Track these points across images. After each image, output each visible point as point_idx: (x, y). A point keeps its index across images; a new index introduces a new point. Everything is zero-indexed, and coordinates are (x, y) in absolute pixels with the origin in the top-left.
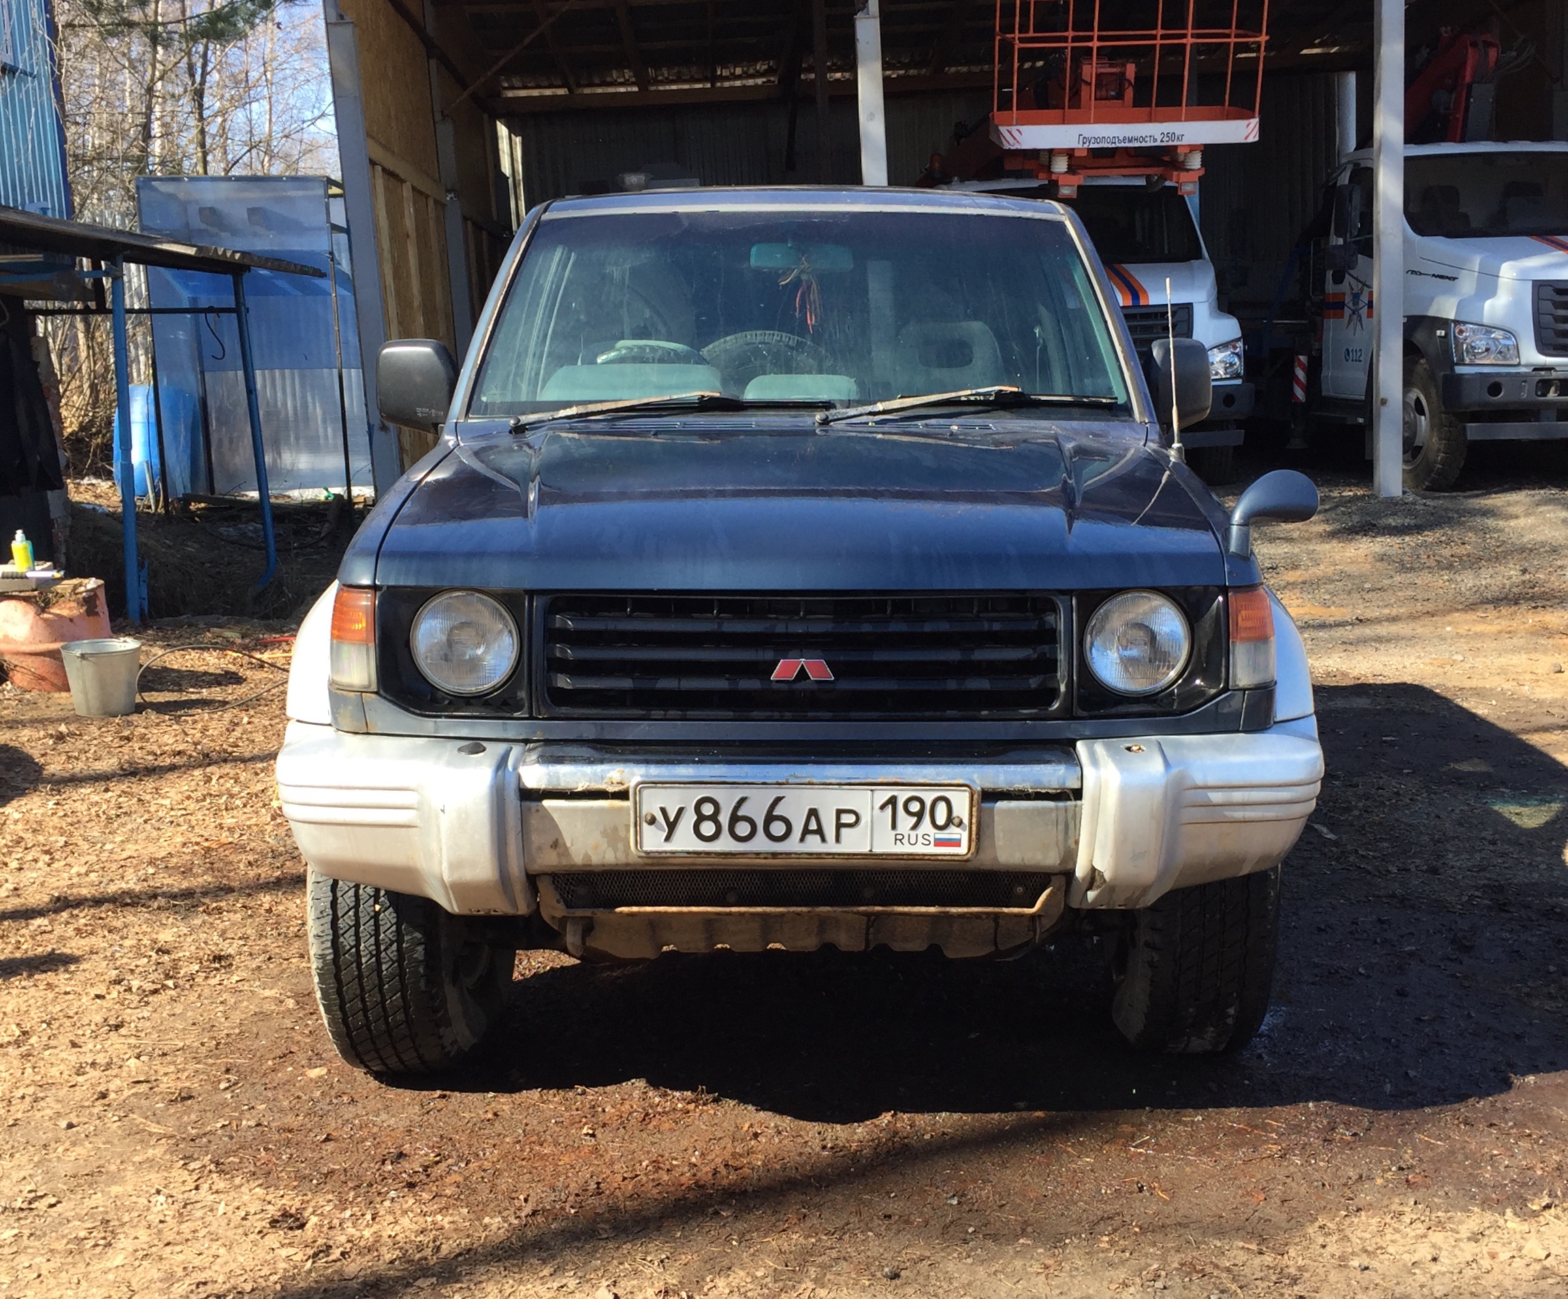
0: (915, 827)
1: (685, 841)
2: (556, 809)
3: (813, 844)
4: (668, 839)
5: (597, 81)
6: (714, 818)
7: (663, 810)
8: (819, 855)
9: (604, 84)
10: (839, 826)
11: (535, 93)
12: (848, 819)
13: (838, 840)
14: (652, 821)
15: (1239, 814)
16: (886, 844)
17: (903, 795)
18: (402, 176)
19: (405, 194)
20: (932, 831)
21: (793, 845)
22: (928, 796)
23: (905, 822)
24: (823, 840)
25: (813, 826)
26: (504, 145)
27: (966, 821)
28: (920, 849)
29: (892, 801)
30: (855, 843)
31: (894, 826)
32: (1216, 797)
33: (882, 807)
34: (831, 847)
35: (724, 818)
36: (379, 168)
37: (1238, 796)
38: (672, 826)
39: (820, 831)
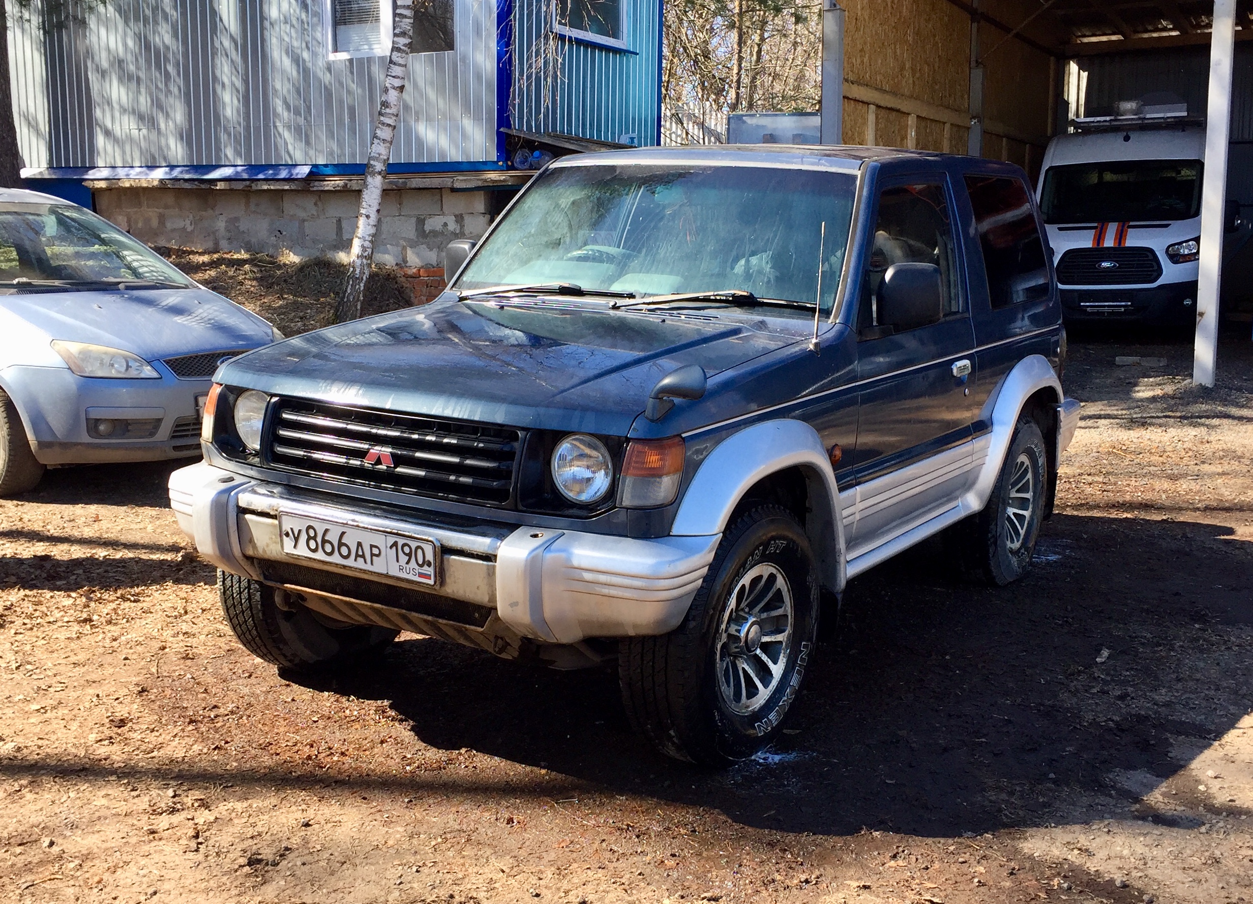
0: (408, 563)
1: (302, 551)
2: (252, 521)
3: (360, 564)
4: (295, 547)
5: (1150, 28)
6: (314, 538)
7: (292, 529)
8: (365, 571)
9: (1157, 30)
10: (372, 555)
11: (1104, 39)
12: (376, 551)
13: (372, 564)
14: (287, 535)
15: (605, 591)
16: (394, 571)
17: (401, 541)
18: (904, 109)
19: (909, 123)
20: (417, 567)
21: (350, 562)
22: (414, 544)
23: (403, 559)
24: (365, 562)
25: (360, 553)
26: (1073, 80)
27: (432, 561)
28: (411, 577)
29: (395, 544)
30: (379, 566)
31: (398, 561)
32: (587, 576)
33: (391, 547)
34: (368, 567)
35: (319, 539)
36: (872, 107)
37: (603, 578)
38: (297, 539)
39: (363, 556)
